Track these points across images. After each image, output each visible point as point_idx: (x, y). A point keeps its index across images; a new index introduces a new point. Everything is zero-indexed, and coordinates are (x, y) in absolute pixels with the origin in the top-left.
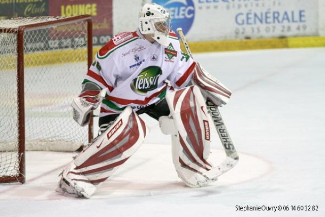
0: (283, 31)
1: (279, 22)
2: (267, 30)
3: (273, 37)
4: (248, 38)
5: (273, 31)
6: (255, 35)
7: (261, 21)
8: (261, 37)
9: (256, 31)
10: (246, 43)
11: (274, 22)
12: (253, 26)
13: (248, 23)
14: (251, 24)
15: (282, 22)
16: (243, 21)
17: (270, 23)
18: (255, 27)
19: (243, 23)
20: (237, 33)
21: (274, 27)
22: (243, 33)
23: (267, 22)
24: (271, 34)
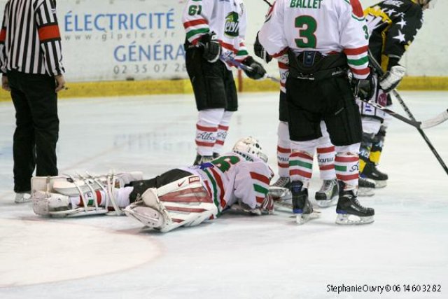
0: (176, 70)
1: (172, 58)
2: (156, 69)
3: (164, 78)
4: (131, 79)
5: (164, 70)
6: (140, 75)
7: (148, 57)
8: (148, 78)
9: (141, 70)
10: (128, 85)
11: (165, 58)
12: (138, 63)
13: (131, 60)
14: (135, 60)
15: (176, 58)
16: (125, 56)
17: (160, 59)
18: (140, 64)
19: (124, 60)
20: (116, 72)
21: (166, 65)
22: (124, 72)
23: (155, 59)
24: (161, 74)
